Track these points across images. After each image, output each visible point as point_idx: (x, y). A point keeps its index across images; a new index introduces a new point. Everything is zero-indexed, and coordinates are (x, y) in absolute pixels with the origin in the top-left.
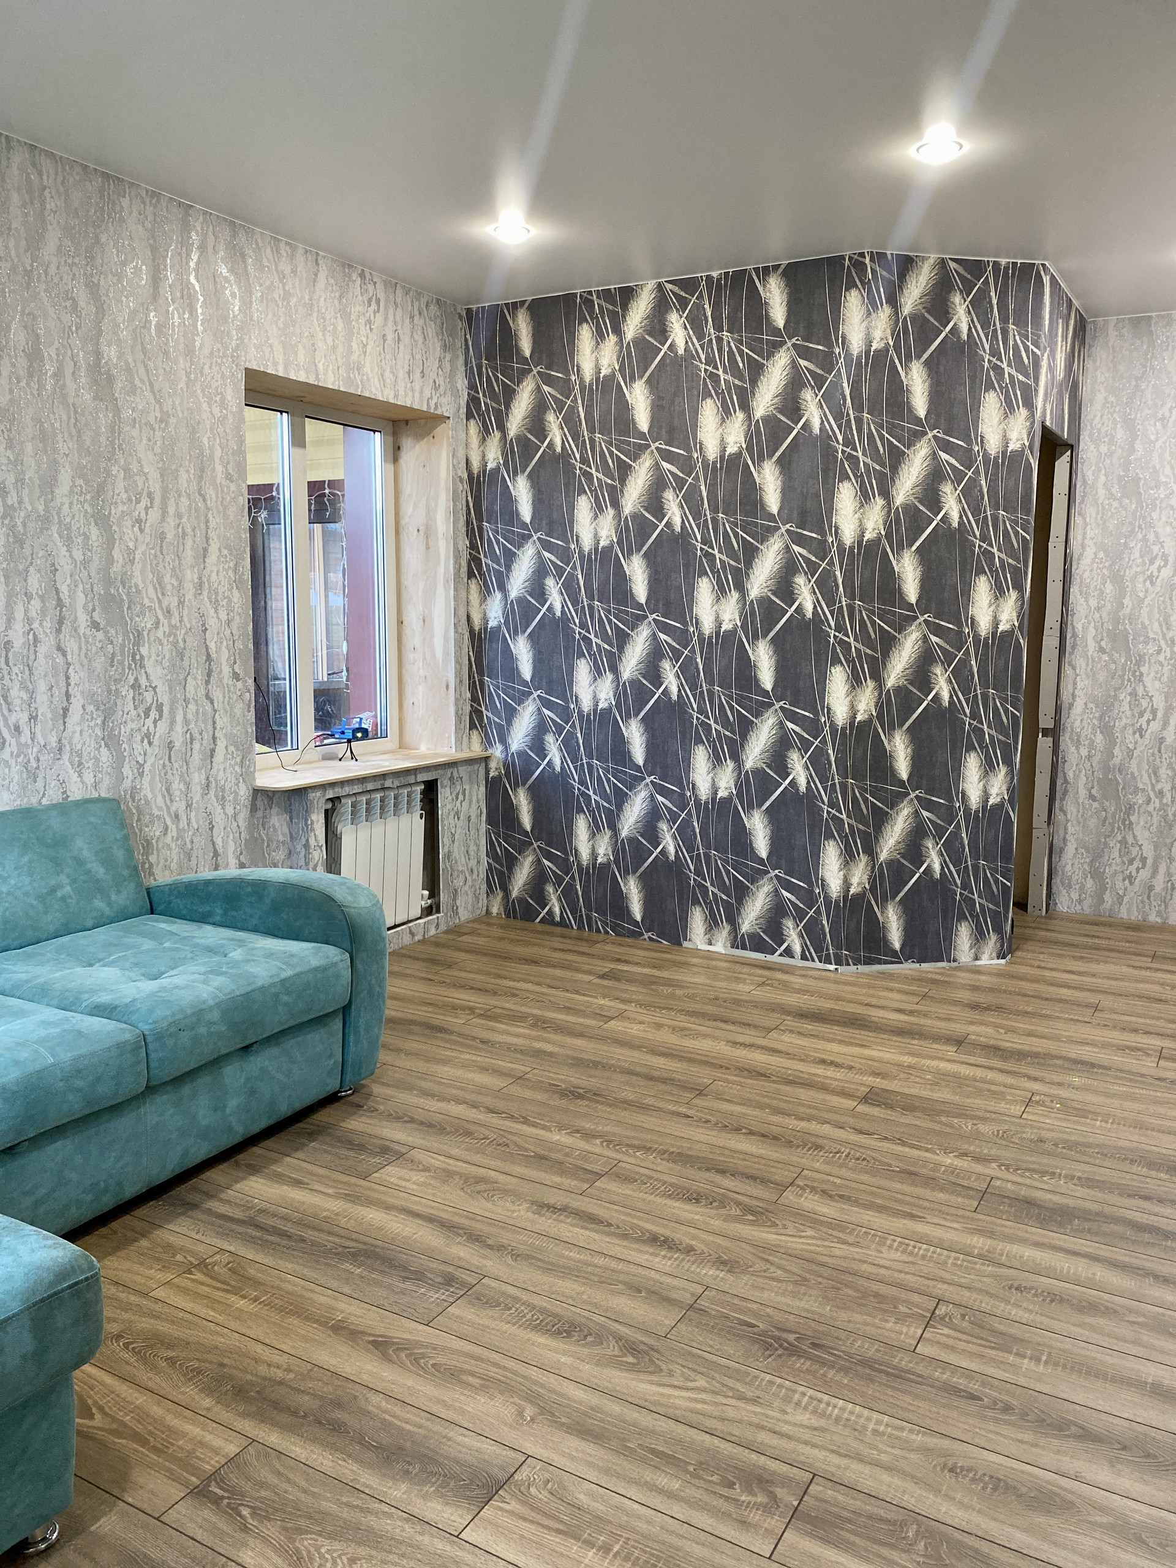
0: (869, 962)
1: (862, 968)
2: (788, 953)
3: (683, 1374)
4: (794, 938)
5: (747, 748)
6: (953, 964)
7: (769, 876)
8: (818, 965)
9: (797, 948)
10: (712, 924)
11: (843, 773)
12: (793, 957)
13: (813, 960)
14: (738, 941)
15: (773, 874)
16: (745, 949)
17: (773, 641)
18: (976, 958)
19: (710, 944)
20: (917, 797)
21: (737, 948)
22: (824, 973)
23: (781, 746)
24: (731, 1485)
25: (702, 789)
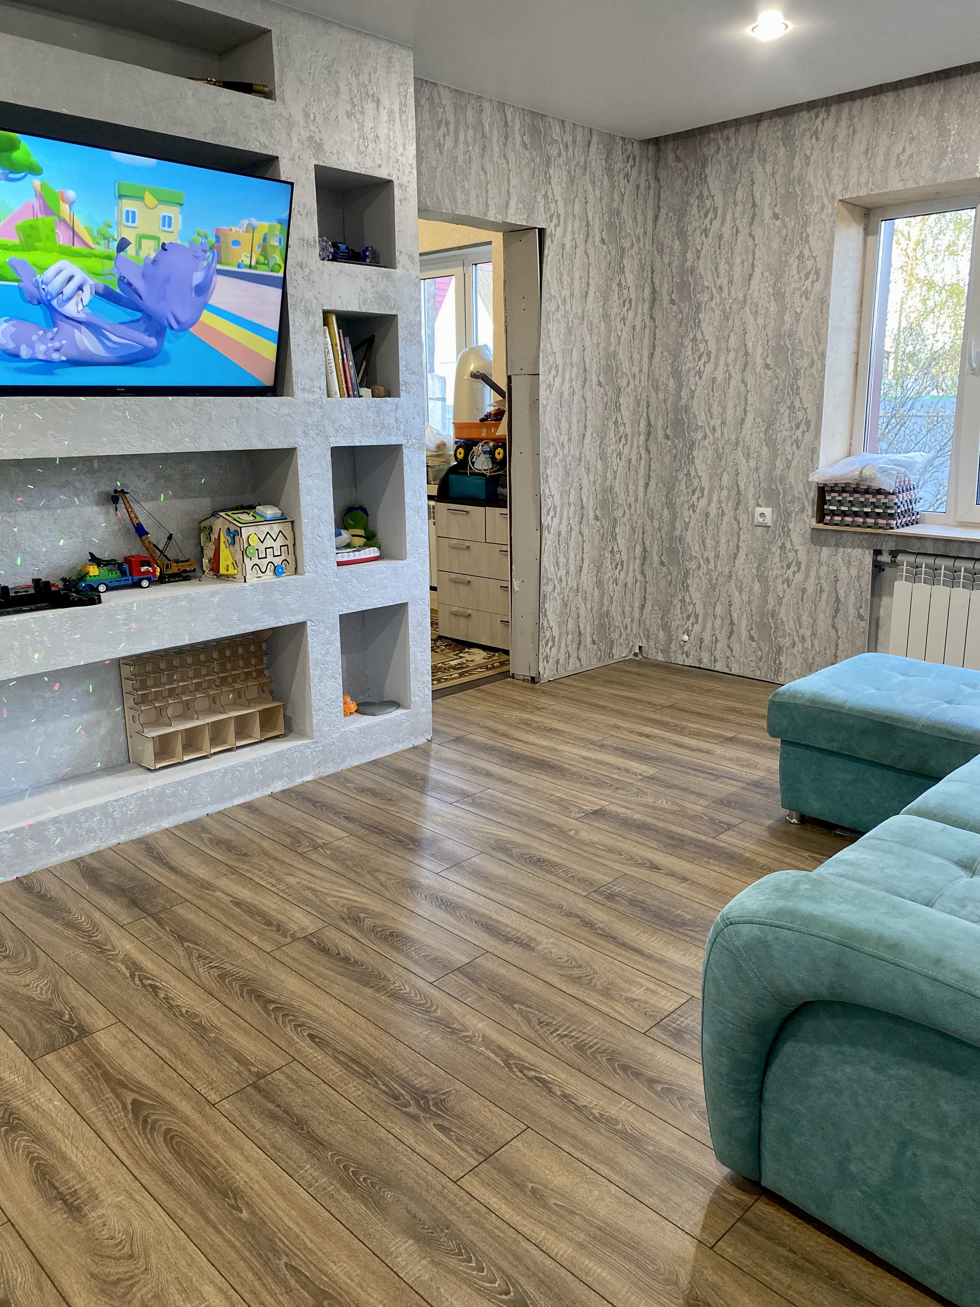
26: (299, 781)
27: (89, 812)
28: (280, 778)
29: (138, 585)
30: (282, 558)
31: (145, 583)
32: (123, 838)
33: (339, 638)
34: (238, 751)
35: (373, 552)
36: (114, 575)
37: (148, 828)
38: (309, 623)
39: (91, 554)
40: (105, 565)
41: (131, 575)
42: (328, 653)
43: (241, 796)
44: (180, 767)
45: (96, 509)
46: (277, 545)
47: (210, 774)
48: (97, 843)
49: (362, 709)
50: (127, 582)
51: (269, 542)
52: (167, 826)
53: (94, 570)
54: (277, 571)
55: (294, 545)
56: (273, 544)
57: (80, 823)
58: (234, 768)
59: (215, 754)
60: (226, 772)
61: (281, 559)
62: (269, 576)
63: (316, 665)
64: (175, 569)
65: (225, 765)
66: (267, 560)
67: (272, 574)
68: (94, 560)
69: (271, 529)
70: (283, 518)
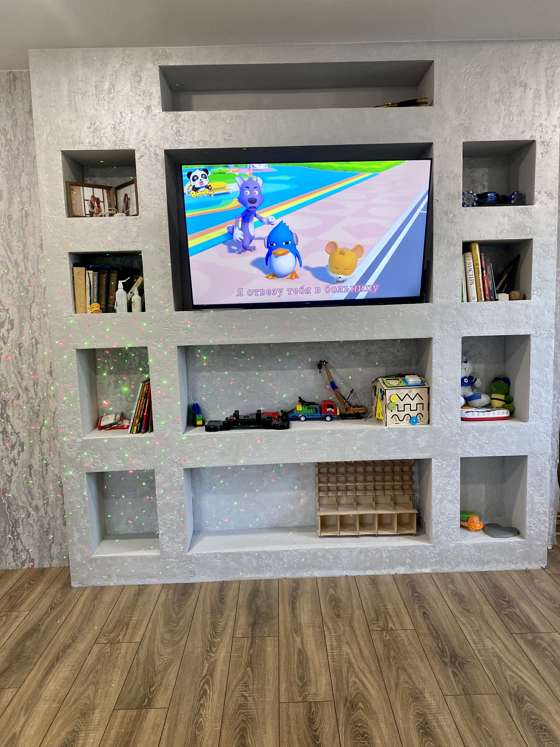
26: (418, 571)
27: (269, 554)
28: (403, 564)
29: (324, 419)
30: (418, 412)
31: (328, 418)
32: (288, 575)
33: (459, 474)
34: (379, 538)
35: (504, 413)
36: (312, 412)
37: (305, 574)
38: (433, 460)
39: (299, 397)
40: (306, 405)
41: (321, 412)
42: (448, 483)
43: (372, 570)
44: (337, 539)
45: (309, 371)
46: (414, 403)
47: (350, 550)
48: (271, 574)
49: (486, 529)
50: (317, 417)
51: (407, 400)
52: (318, 576)
53: (299, 408)
54: (413, 421)
55: (429, 404)
56: (410, 401)
57: (263, 559)
58: (367, 550)
59: (362, 536)
60: (361, 551)
61: (416, 413)
62: (406, 424)
63: (438, 490)
64: (351, 411)
65: (361, 546)
66: (405, 413)
67: (408, 422)
68: (302, 401)
69: (410, 392)
70: (422, 384)
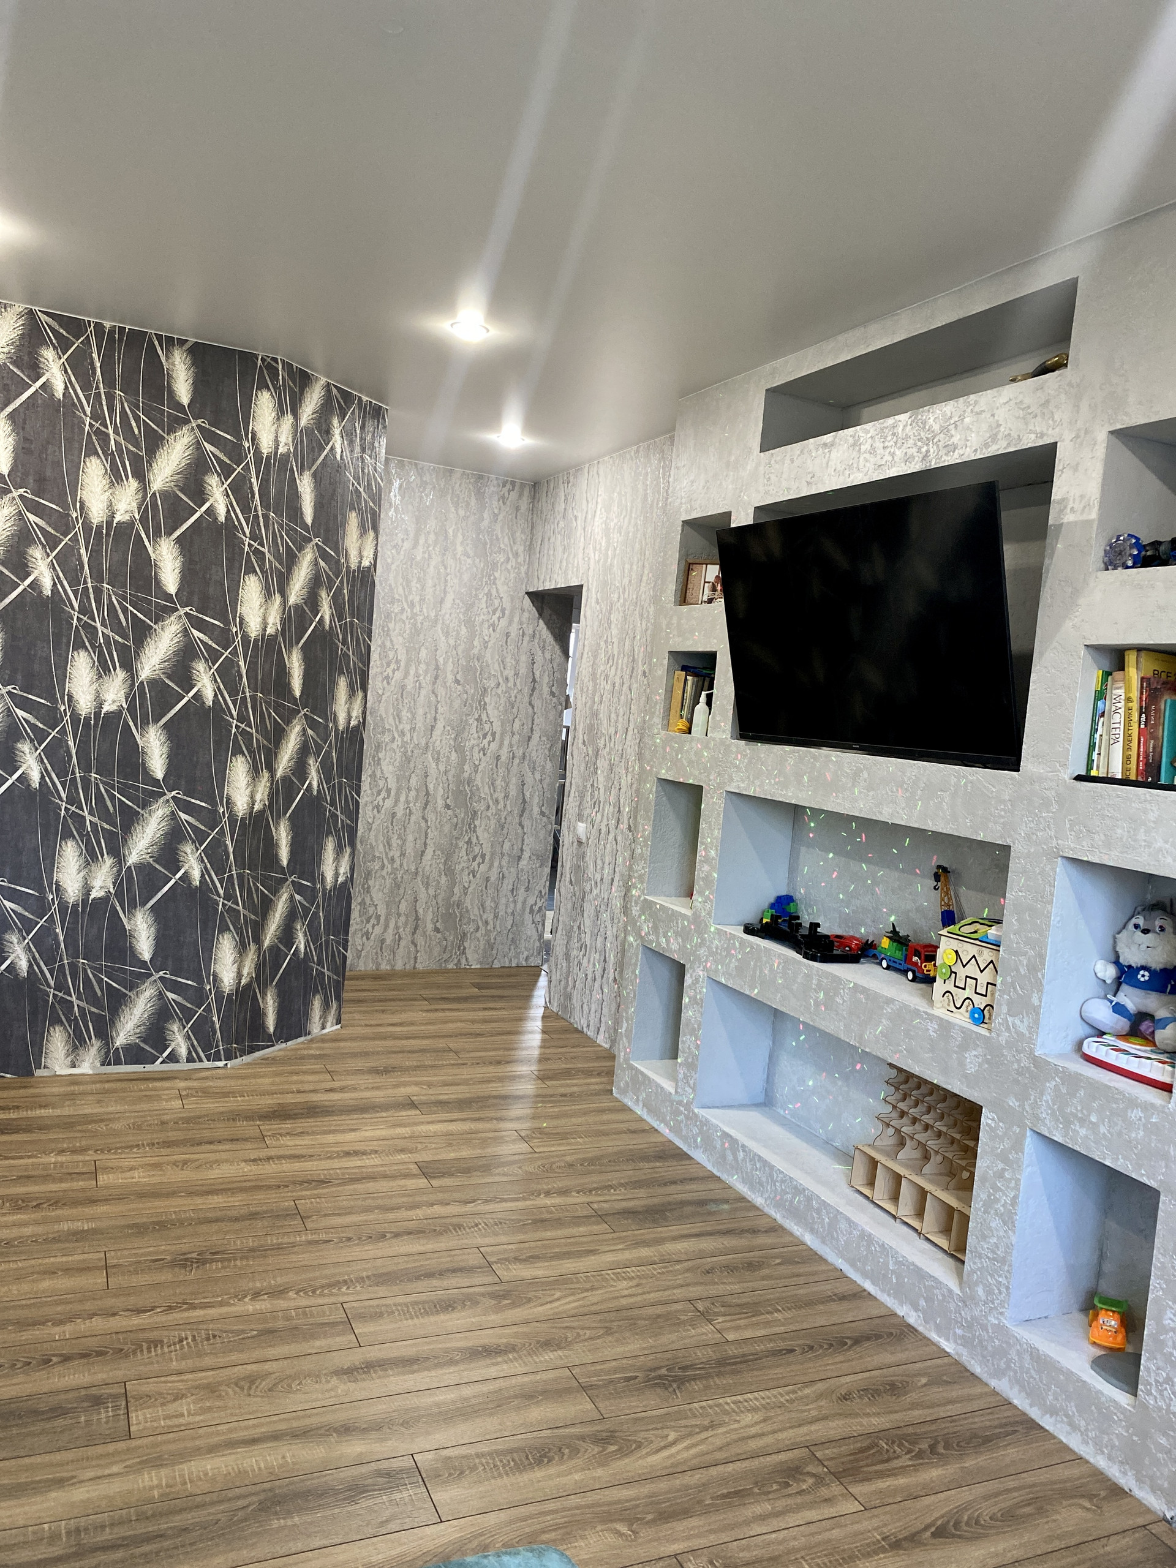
0: (252, 1050)
1: (247, 1059)
2: (173, 1058)
3: (656, 1436)
4: (179, 1041)
5: (130, 842)
6: (309, 1037)
7: (153, 978)
8: (206, 1064)
9: (183, 1051)
10: (77, 1042)
11: (240, 862)
12: (178, 1062)
13: (201, 1060)
14: (110, 1057)
15: (156, 976)
16: (120, 1064)
17: (165, 726)
18: (323, 1028)
19: (74, 1066)
20: (293, 882)
21: (109, 1064)
22: (214, 1072)
23: (174, 837)
24: (788, 1485)
25: (70, 890)
